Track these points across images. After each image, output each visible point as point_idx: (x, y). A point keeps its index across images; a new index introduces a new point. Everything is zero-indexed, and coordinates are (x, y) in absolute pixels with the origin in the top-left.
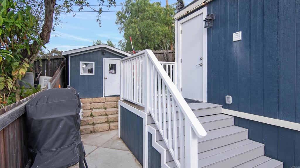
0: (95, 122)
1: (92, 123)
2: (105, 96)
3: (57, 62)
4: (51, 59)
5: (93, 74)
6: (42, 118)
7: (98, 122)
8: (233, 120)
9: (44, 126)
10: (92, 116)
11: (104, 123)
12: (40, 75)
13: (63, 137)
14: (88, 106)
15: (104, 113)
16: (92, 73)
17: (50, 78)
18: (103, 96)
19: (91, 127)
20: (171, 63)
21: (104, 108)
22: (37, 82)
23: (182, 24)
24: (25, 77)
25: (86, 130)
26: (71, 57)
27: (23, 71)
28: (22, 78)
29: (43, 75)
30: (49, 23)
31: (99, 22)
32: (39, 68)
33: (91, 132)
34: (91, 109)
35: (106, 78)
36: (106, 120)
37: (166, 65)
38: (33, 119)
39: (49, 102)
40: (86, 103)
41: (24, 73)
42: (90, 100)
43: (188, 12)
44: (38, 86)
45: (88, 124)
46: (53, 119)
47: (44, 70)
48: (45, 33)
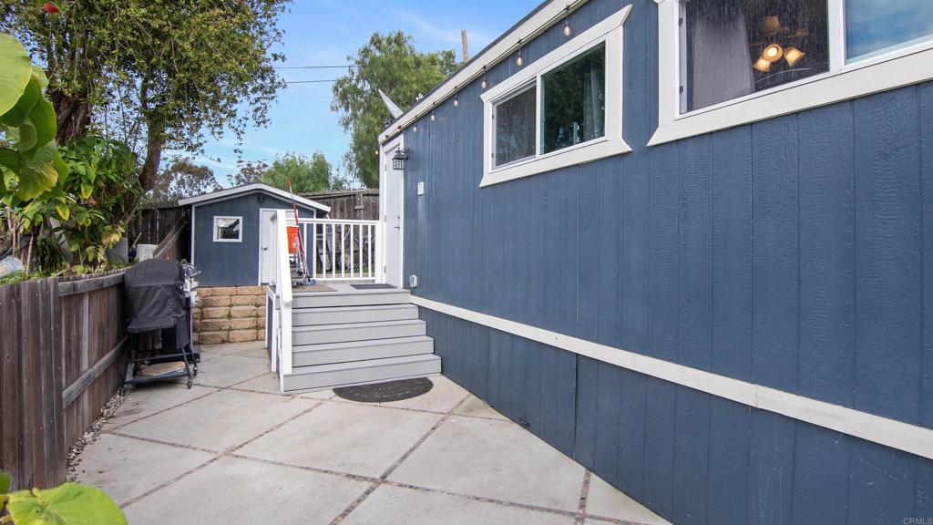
0: (232, 326)
1: (227, 328)
2: (262, 284)
3: (172, 214)
4: (160, 209)
5: (240, 240)
6: (141, 285)
7: (237, 327)
8: (416, 311)
9: (142, 293)
10: (229, 316)
11: (249, 328)
12: (138, 243)
13: (159, 305)
14: (225, 300)
15: (254, 313)
16: (237, 237)
17: (154, 247)
18: (259, 284)
19: (223, 334)
20: (369, 223)
21: (255, 306)
22: (133, 254)
23: (386, 153)
24: (116, 245)
25: (213, 337)
26: (196, 207)
27: (115, 238)
28: (114, 246)
29: (144, 241)
30: (154, 159)
31: (238, 154)
32: (136, 228)
33: (223, 342)
34: (231, 306)
35: (266, 249)
36: (254, 325)
37: (358, 226)
38: (130, 287)
39: (147, 271)
40: (223, 295)
41: (118, 240)
42: (231, 289)
43: (387, 136)
44: (135, 259)
45: (220, 330)
46: (151, 287)
47: (145, 232)
48: (148, 175)
